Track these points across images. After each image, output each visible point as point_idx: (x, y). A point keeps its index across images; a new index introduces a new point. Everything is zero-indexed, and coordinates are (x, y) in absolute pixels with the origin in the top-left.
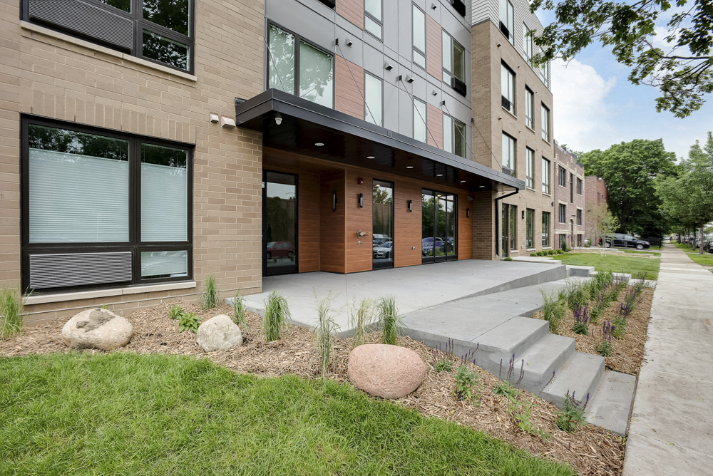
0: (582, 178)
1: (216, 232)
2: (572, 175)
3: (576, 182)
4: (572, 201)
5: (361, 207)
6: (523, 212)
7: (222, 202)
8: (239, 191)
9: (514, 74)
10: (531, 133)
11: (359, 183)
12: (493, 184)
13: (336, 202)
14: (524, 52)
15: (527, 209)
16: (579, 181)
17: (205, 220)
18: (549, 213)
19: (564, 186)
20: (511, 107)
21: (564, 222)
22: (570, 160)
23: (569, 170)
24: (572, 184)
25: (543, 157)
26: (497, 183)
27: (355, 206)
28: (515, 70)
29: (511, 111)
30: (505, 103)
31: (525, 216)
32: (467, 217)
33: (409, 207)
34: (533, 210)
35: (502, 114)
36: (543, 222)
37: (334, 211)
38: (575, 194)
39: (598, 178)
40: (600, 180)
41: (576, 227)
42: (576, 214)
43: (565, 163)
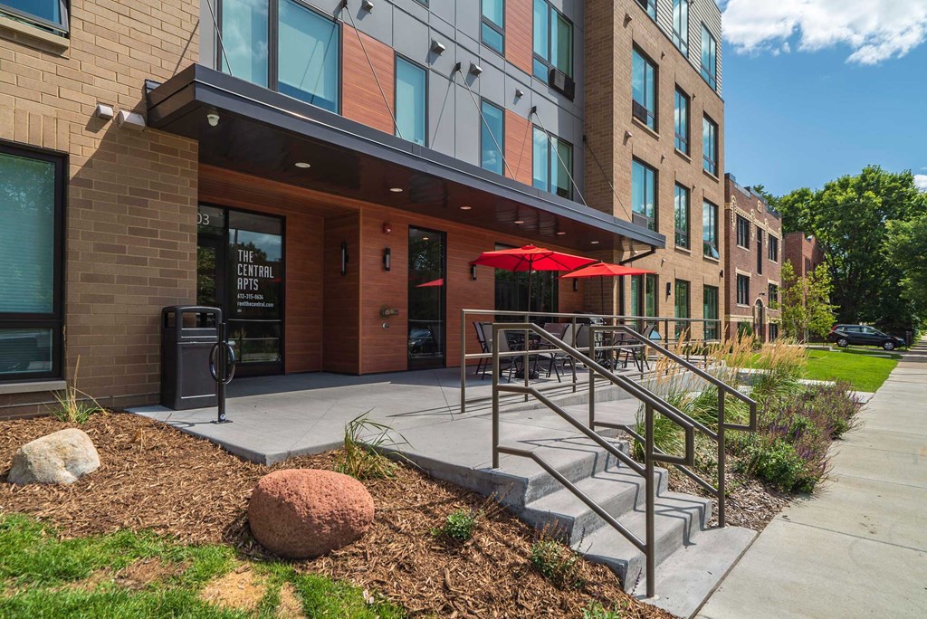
0: (777, 234)
1: (110, 300)
2: (760, 231)
3: (767, 242)
4: (760, 271)
5: (388, 269)
6: (669, 285)
7: (122, 249)
8: (154, 234)
9: (655, 66)
10: (683, 162)
11: (384, 231)
12: (616, 239)
13: (346, 261)
14: (674, 32)
15: (677, 280)
16: (773, 240)
17: (88, 278)
18: (717, 288)
19: (747, 246)
20: (650, 119)
21: (747, 303)
22: (755, 208)
23: (756, 222)
24: (760, 246)
25: (706, 200)
27: (378, 267)
28: (657, 59)
29: (649, 127)
30: (639, 112)
31: (672, 291)
32: (575, 290)
33: (472, 272)
34: (688, 283)
35: (633, 130)
36: (705, 302)
37: (343, 274)
38: (766, 260)
39: (806, 236)
40: (810, 239)
41: (766, 312)
42: (766, 292)
43: (748, 211)
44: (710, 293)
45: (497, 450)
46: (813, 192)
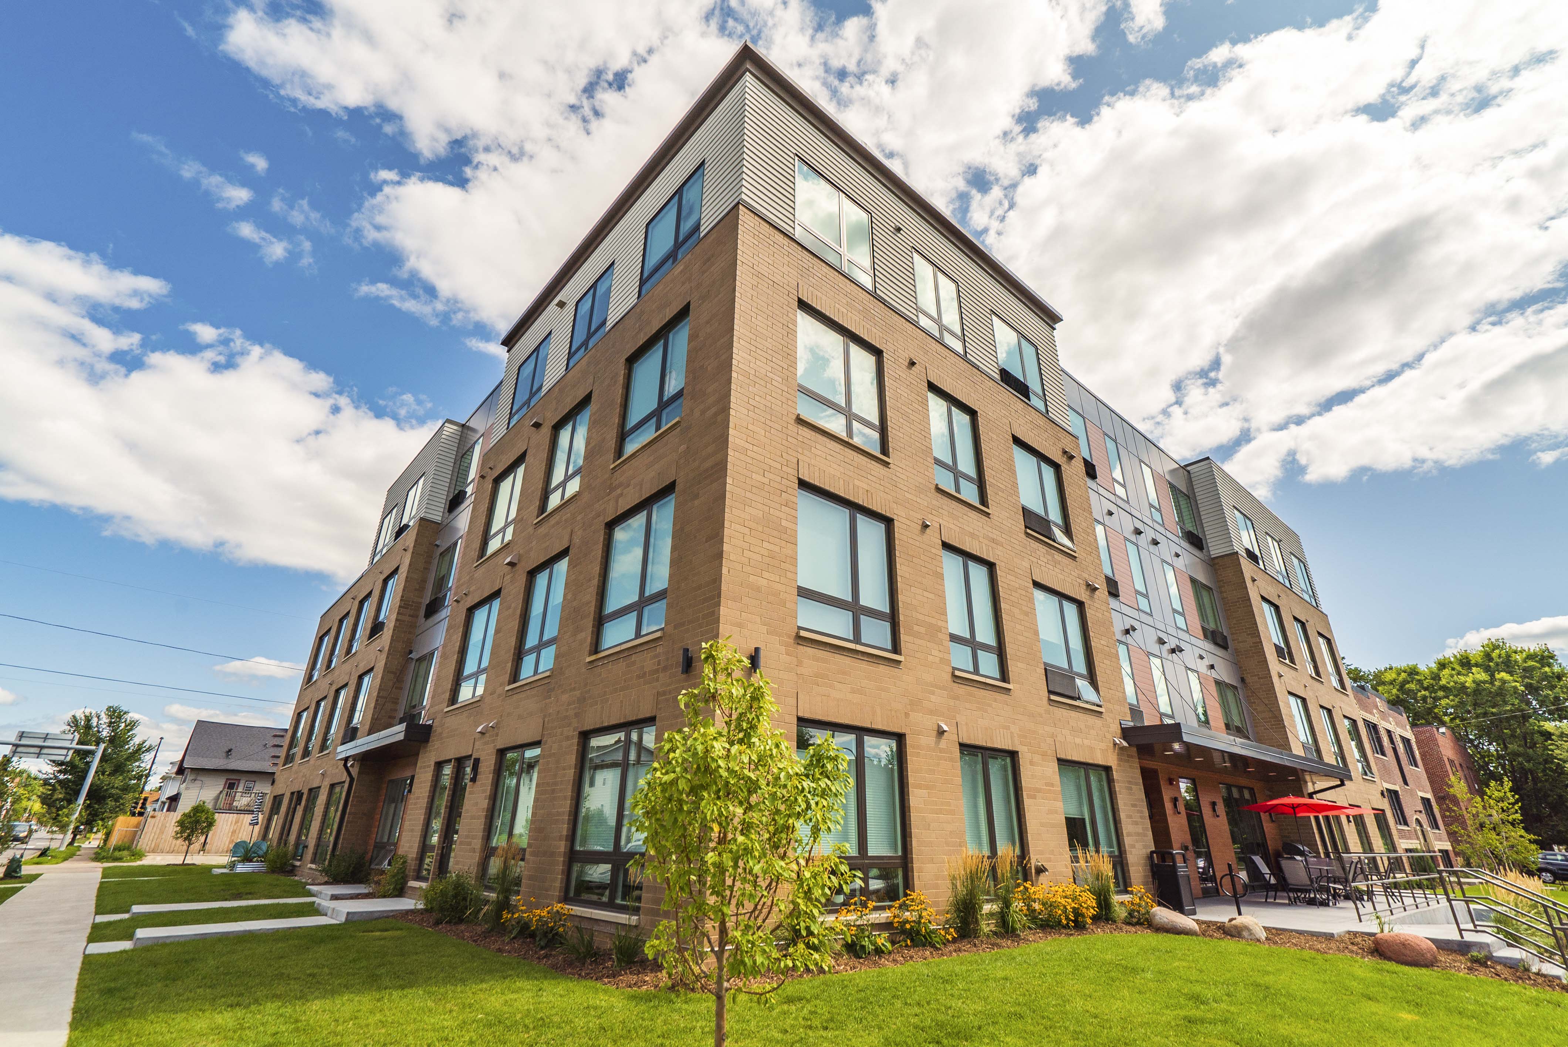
0: (1409, 734)
2: (1389, 732)
3: (1401, 745)
4: (1405, 782)
9: (1276, 607)
10: (1318, 684)
11: (1171, 783)
12: (1300, 772)
14: (1278, 572)
16: (1406, 741)
17: (1128, 835)
18: (1383, 813)
19: (1383, 754)
20: (1286, 654)
21: (1408, 824)
22: (1377, 707)
23: (1383, 725)
24: (1395, 750)
25: (1345, 717)
26: (1303, 771)
27: (1173, 811)
28: (1276, 601)
29: (1288, 661)
30: (1279, 651)
32: (1273, 821)
33: (1214, 810)
35: (1283, 670)
38: (1408, 768)
39: (1438, 729)
40: (1443, 733)
41: (1431, 835)
42: (1421, 808)
43: (1371, 713)
44: (1380, 817)
45: (1460, 931)
46: (1422, 668)
